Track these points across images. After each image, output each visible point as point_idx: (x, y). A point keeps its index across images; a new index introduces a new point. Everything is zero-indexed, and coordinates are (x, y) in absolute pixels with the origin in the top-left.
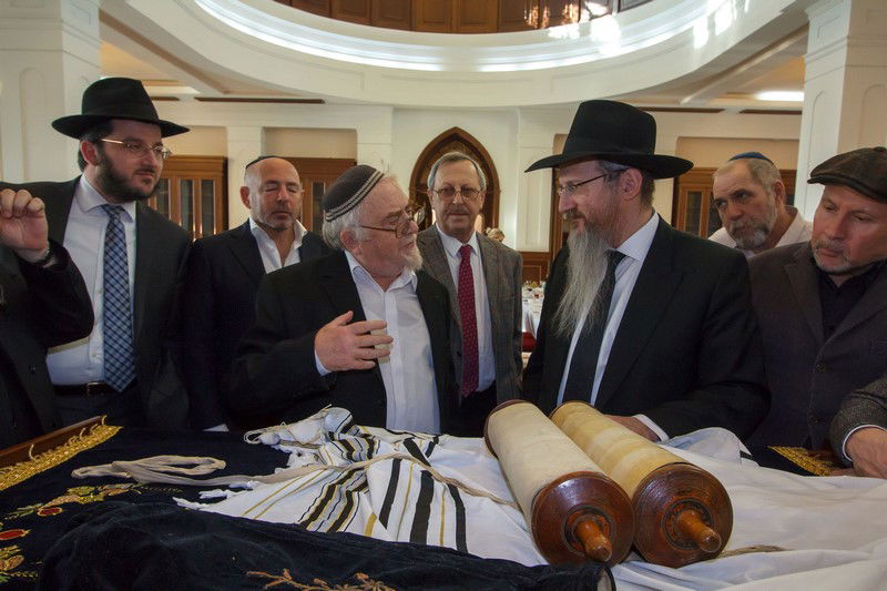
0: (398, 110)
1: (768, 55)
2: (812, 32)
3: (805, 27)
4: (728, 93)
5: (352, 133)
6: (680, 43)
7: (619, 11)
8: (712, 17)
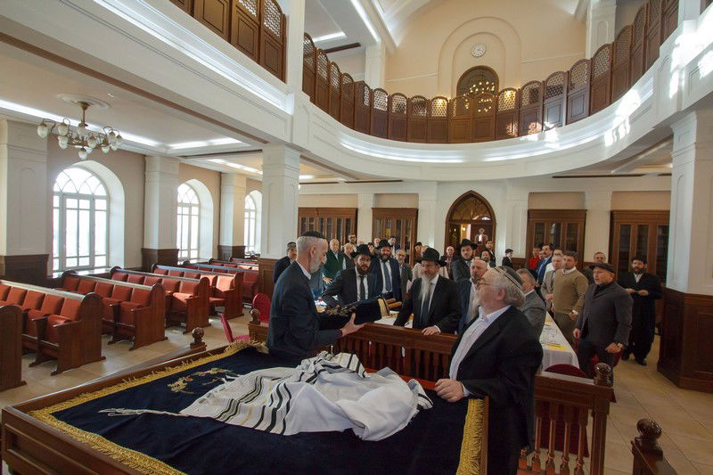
0: (440, 183)
1: (654, 150)
2: (675, 139)
3: (671, 137)
5: (416, 195)
6: (598, 144)
7: (566, 124)
8: (617, 129)
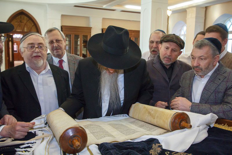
4: (118, 5)
